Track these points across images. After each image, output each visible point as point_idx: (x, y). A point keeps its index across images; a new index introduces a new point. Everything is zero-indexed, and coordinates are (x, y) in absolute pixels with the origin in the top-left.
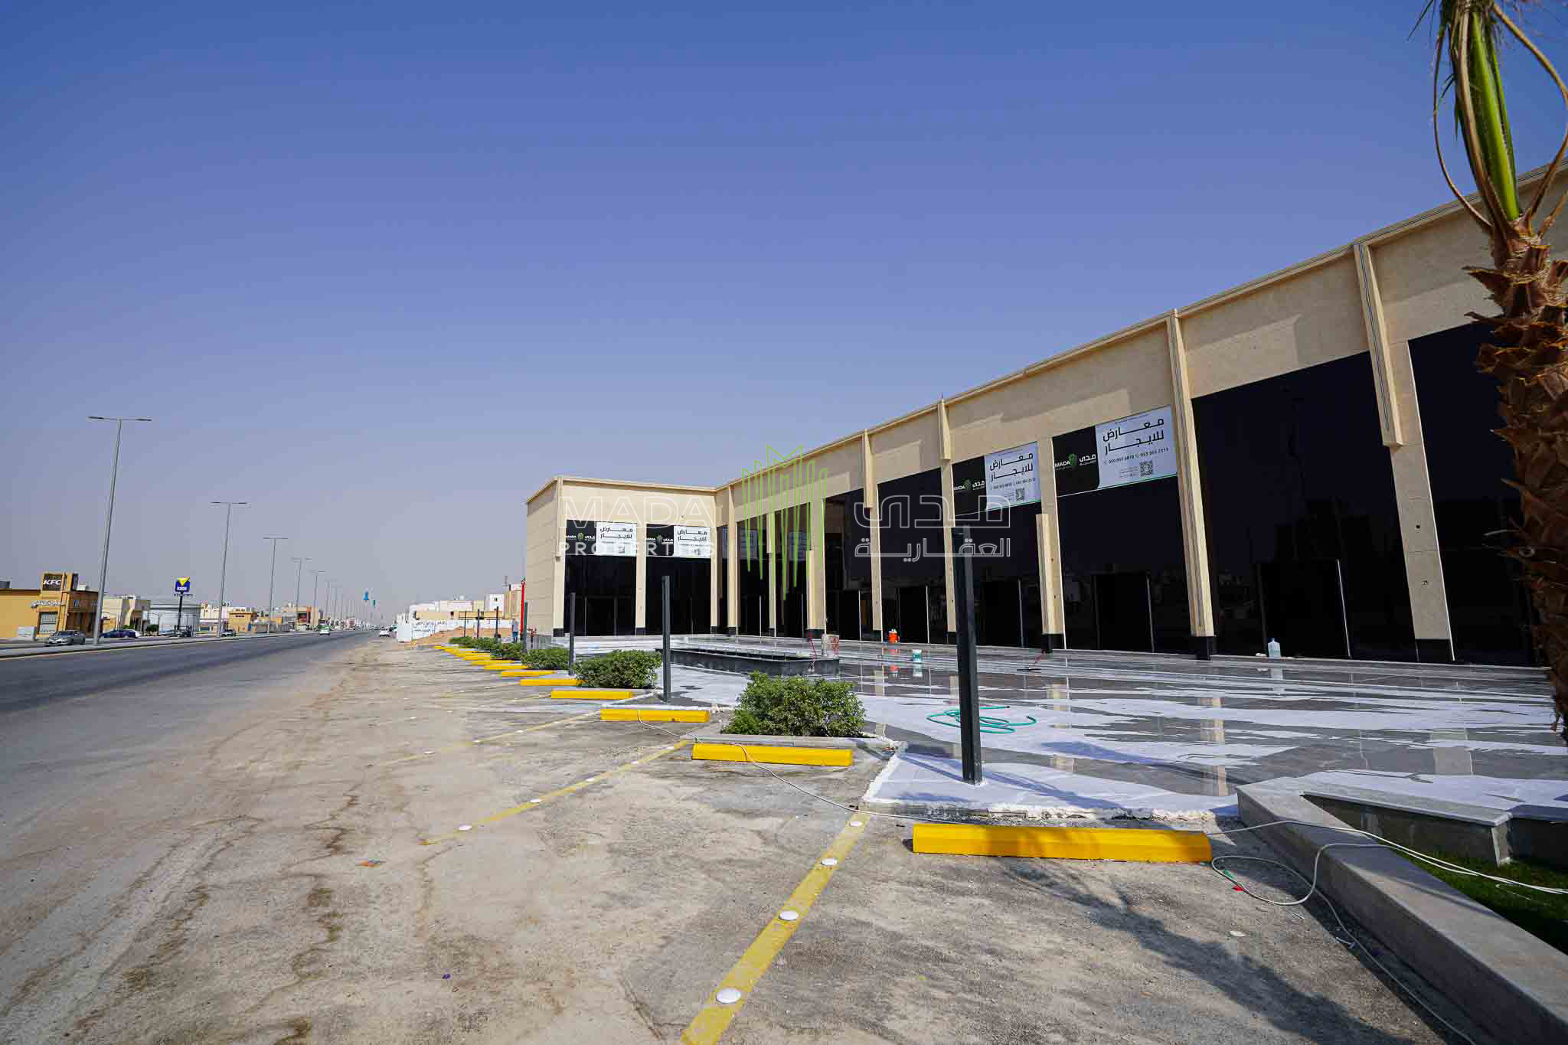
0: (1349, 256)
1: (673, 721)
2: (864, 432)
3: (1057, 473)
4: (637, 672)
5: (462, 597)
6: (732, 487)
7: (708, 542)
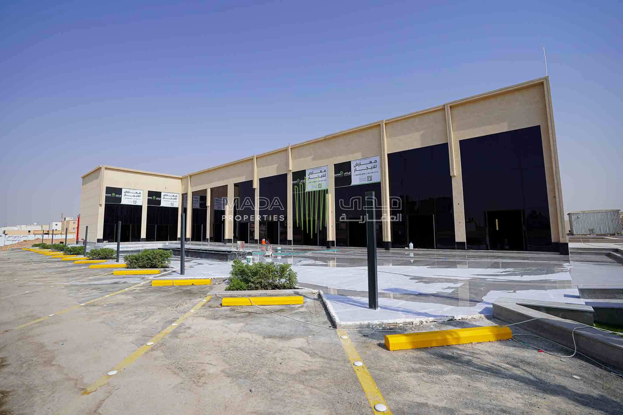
0: (443, 109)
1: (193, 284)
2: (254, 156)
3: (335, 178)
4: (160, 260)
5: (35, 224)
6: (190, 176)
7: (177, 200)
